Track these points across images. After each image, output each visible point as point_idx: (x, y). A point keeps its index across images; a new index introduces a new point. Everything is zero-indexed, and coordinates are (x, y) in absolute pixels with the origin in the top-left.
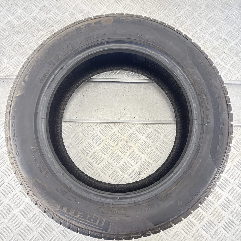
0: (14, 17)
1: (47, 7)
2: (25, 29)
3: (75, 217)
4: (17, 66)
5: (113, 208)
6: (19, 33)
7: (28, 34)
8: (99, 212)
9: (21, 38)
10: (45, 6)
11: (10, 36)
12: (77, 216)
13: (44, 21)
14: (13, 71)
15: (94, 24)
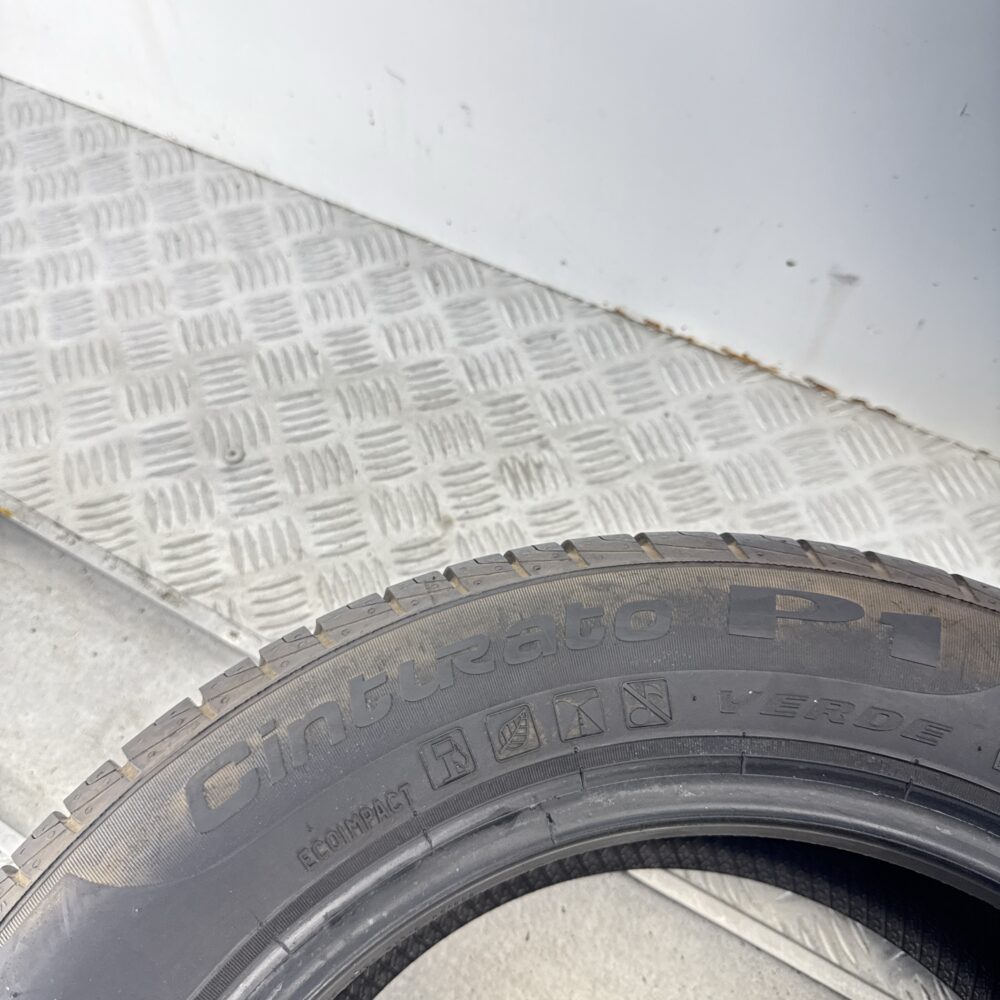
0: (387, 319)
1: (564, 346)
2: (407, 397)
4: (262, 562)
6: (368, 403)
7: (407, 430)
9: (361, 431)
10: (559, 338)
11: (316, 397)
13: (519, 402)
14: (226, 578)
15: (881, 622)
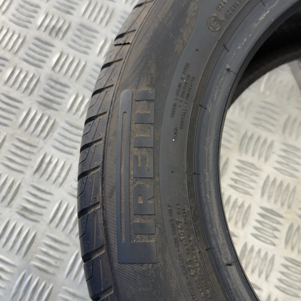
3: (132, 146)
5: (198, 256)
8: (170, 211)
12: (136, 149)
